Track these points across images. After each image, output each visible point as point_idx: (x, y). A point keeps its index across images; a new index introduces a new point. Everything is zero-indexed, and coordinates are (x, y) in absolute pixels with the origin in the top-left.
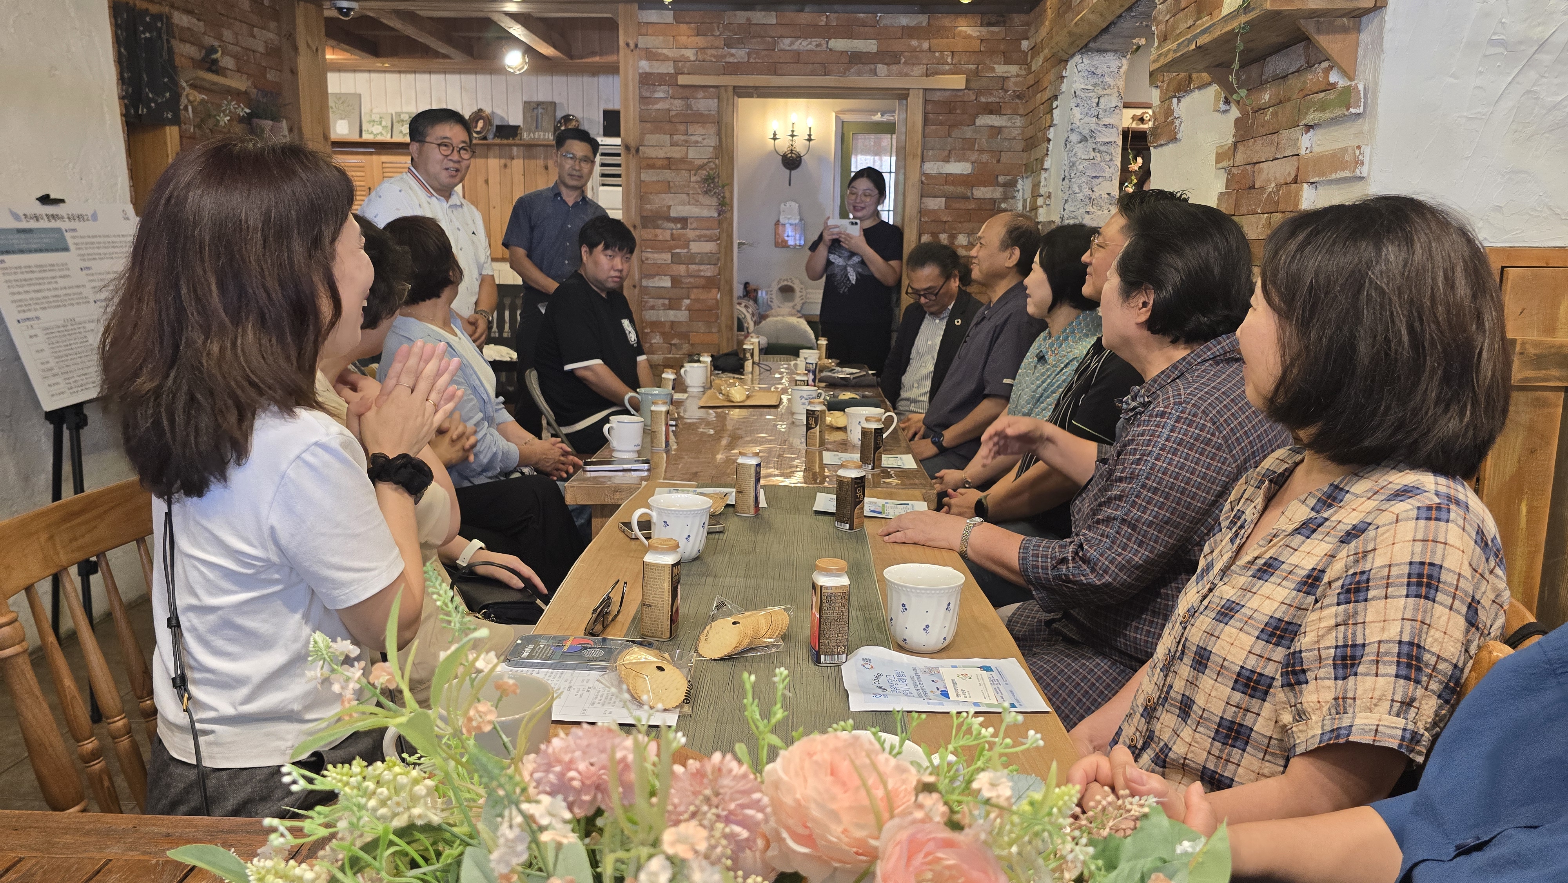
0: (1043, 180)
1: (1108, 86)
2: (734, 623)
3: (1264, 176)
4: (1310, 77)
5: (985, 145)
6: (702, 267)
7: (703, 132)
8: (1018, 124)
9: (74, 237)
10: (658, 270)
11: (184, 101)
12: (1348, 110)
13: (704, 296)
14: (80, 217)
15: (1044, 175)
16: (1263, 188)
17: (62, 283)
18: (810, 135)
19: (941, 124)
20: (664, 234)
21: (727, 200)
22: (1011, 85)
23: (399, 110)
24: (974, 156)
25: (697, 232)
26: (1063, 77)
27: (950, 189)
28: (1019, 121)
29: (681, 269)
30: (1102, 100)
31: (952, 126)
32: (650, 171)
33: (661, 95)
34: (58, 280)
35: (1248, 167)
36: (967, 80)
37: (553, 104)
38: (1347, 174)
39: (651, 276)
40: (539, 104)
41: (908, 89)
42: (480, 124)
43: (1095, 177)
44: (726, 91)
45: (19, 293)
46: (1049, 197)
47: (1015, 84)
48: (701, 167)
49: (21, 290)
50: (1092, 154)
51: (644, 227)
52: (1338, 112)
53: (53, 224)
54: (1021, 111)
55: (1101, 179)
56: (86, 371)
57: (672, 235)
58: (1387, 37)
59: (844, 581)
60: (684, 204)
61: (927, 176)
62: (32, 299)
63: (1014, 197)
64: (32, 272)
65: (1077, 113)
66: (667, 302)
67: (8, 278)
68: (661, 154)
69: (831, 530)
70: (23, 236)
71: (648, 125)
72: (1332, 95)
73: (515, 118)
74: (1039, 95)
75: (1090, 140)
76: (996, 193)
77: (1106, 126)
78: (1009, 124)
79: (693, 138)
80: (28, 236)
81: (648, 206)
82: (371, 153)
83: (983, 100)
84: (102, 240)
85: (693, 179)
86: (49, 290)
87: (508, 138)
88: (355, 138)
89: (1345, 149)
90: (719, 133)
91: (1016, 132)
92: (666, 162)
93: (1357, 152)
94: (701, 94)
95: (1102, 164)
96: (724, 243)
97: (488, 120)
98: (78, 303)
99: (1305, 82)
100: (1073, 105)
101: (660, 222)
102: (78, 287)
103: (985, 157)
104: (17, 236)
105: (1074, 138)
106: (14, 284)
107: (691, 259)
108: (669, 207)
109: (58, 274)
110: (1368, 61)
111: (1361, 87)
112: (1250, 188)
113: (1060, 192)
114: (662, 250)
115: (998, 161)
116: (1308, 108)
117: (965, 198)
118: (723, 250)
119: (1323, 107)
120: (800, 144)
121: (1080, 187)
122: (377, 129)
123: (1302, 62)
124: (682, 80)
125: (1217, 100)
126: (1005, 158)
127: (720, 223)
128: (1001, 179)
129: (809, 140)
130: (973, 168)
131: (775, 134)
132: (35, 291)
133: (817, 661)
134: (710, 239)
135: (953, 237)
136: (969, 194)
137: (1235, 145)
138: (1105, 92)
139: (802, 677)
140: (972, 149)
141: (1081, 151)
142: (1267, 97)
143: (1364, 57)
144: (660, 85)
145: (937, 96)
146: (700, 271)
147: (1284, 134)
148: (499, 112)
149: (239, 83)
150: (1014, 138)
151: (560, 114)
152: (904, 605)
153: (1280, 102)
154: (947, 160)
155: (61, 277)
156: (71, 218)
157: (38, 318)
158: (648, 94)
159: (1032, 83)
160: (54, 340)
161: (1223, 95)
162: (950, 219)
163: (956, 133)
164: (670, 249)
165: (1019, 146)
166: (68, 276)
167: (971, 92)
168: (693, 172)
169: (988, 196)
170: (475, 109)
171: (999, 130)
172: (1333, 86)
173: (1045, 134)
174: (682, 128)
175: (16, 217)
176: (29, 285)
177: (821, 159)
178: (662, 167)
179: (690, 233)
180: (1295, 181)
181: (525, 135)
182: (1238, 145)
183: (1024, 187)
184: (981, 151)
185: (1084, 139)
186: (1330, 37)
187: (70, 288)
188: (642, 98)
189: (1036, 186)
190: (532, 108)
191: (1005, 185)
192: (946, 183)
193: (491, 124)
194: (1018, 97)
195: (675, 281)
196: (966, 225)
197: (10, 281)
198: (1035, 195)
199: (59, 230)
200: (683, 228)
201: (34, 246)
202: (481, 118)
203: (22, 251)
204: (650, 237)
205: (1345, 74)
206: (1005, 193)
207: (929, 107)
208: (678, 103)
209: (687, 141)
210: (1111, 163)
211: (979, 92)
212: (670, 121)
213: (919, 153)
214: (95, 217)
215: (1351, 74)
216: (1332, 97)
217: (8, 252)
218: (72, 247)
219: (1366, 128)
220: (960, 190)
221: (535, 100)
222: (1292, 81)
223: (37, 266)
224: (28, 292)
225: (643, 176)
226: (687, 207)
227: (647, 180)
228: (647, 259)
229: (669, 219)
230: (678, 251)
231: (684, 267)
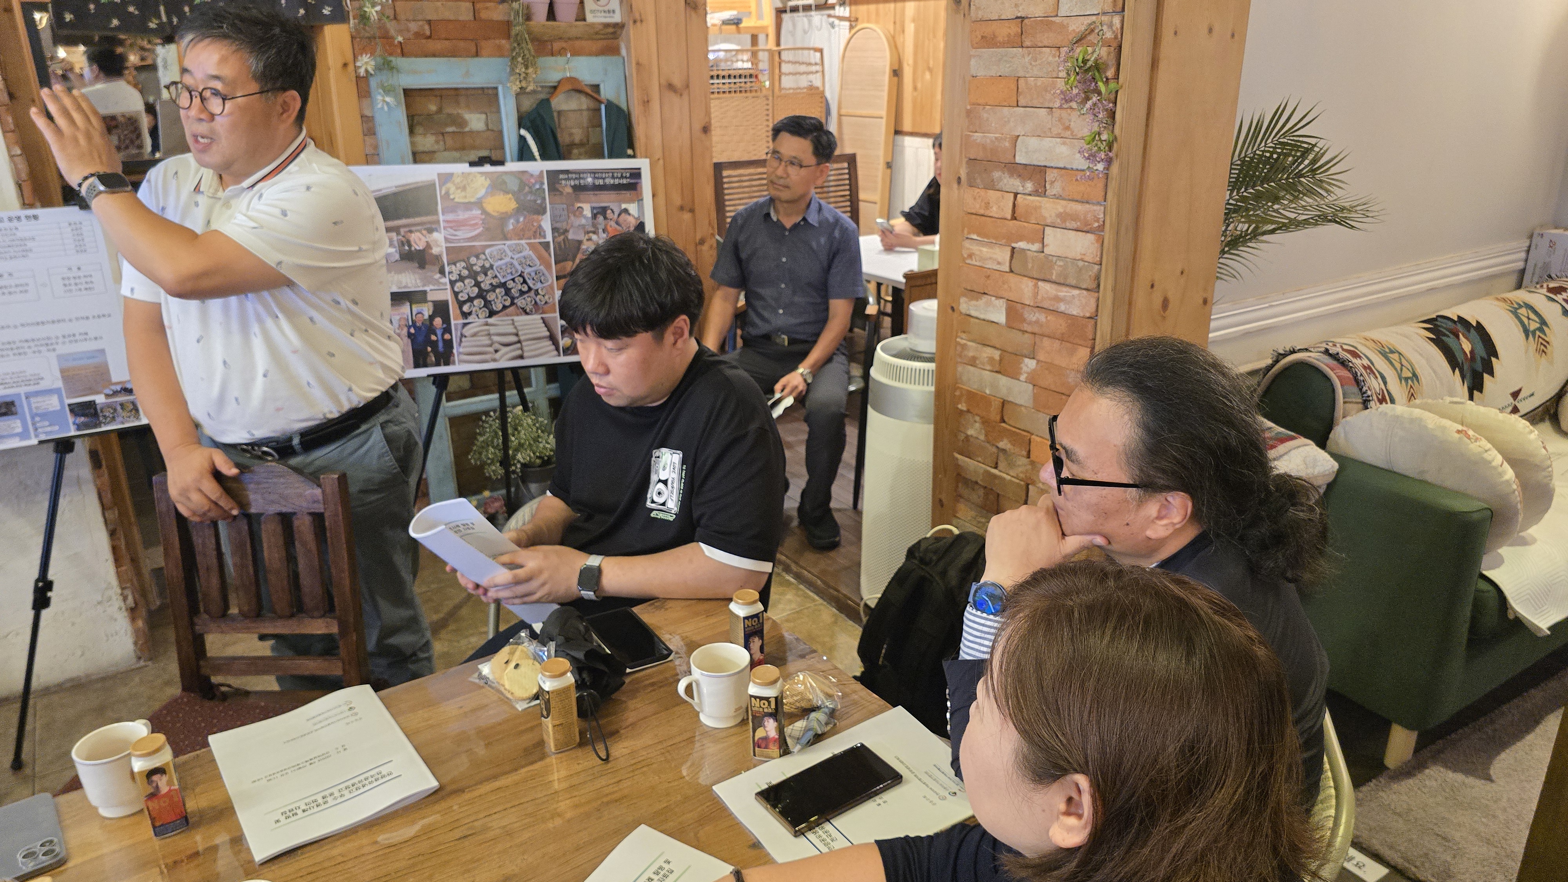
6: (1064, 292)
10: (988, 284)
20: (1002, 199)
25: (1061, 206)
29: (1025, 289)
32: (987, 52)
39: (975, 295)
48: (1080, 38)
51: (973, 182)
57: (1015, 206)
60: (1040, 134)
66: (997, 354)
68: (1008, 9)
81: (980, 136)
85: (1062, 70)
92: (1015, 29)
101: (996, 174)
107: (1046, 269)
108: (1013, 140)
114: (994, 238)
127: (1106, 188)
134: (1082, 226)
146: (1058, 299)
164: (1010, 238)
178: (1008, 43)
179: (1049, 208)
195: (1015, 314)
200: (1035, 193)
204: (977, 207)
225: (974, 66)
226: (1047, 143)
227: (981, 73)
228: (970, 256)
229: (1014, 168)
230: (1022, 245)
231: (1030, 283)
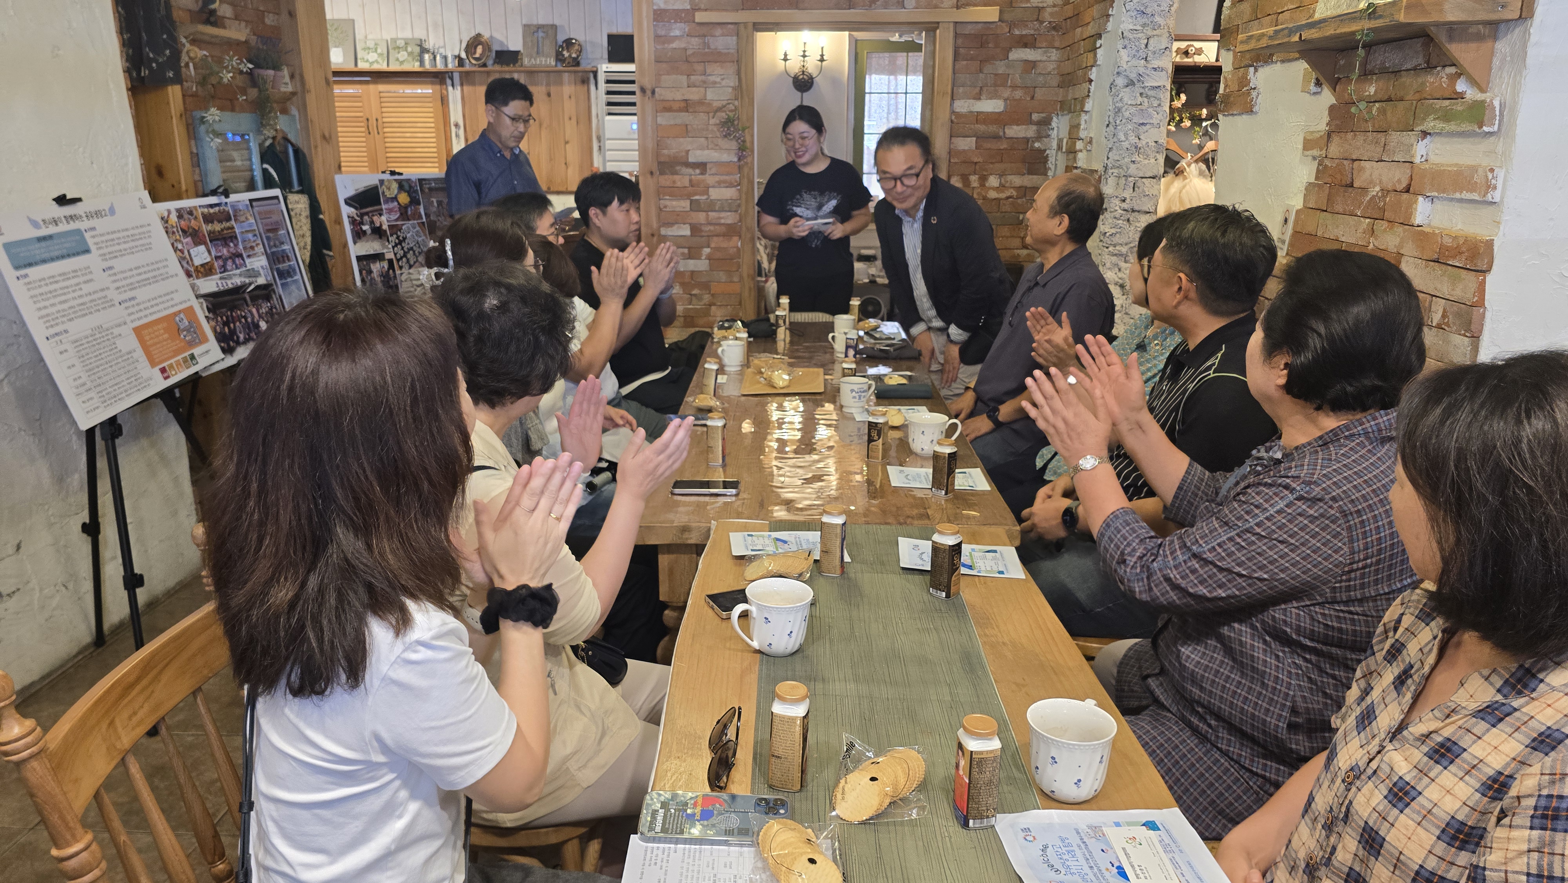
0: (1083, 122)
1: (1156, 26)
2: (873, 779)
3: (1366, 175)
4: (1430, 79)
5: (1018, 81)
6: (723, 214)
7: (722, 71)
8: (1053, 58)
9: (93, 237)
10: (676, 219)
11: (184, 58)
12: (1480, 127)
13: (724, 245)
14: (98, 214)
15: (1084, 117)
16: (1364, 190)
17: (87, 288)
18: (822, 56)
19: (972, 59)
20: (683, 179)
21: (748, 144)
22: (1047, 16)
23: (394, 36)
24: (1007, 93)
25: (717, 178)
26: (1108, 16)
27: (982, 128)
28: (1054, 55)
29: (701, 217)
30: (1151, 41)
31: (983, 61)
32: (667, 114)
33: (677, 33)
34: (82, 286)
35: (1345, 162)
36: (1001, 12)
37: (554, 27)
38: (1475, 196)
39: (670, 224)
40: (539, 27)
41: (938, 23)
42: (479, 50)
43: (1143, 124)
44: (746, 28)
45: (45, 307)
46: (1090, 142)
47: (1051, 14)
48: (719, 109)
49: (47, 303)
50: (1139, 100)
51: (662, 173)
52: (1466, 127)
53: (73, 226)
54: (1057, 44)
55: (1148, 127)
56: (118, 380)
57: (691, 181)
58: (1531, 51)
59: (995, 744)
60: (702, 149)
61: (958, 115)
62: (58, 312)
63: (1048, 136)
64: (56, 282)
65: (1124, 54)
66: (686, 251)
67: (33, 292)
68: (678, 96)
69: (926, 597)
70: (43, 244)
71: (664, 65)
72: (1459, 107)
73: (515, 43)
74: (1079, 30)
75: (1138, 85)
76: (1029, 131)
77: (1155, 69)
78: (1045, 58)
79: (712, 78)
80: (48, 243)
81: (665, 152)
82: (367, 82)
83: (1017, 32)
84: (121, 235)
85: (712, 121)
86: (74, 298)
87: (508, 65)
88: (350, 67)
89: (1474, 169)
90: (739, 73)
91: (1051, 67)
92: (683, 104)
93: (1490, 176)
94: (718, 31)
95: (1150, 110)
96: (744, 189)
97: (487, 47)
98: (104, 308)
99: (1423, 84)
100: (1120, 47)
101: (678, 168)
102: (102, 290)
103: (1018, 94)
104: (37, 245)
105: (1120, 81)
106: (40, 298)
107: (711, 206)
108: (687, 152)
109: (81, 279)
110: (1505, 74)
111: (1496, 103)
112: (1347, 186)
113: (1103, 139)
114: (681, 197)
115: (1032, 98)
116: (1427, 115)
117: (996, 137)
118: (744, 196)
119: (1447, 117)
120: (812, 65)
121: (1126, 135)
122: (373, 57)
123: (1420, 60)
124: (700, 17)
125: (1306, 81)
126: (1039, 94)
127: (740, 168)
128: (1035, 117)
129: (822, 60)
130: (1006, 107)
131: (786, 55)
132: (61, 303)
133: (965, 825)
134: (730, 185)
135: (983, 179)
136: (1001, 134)
137: (1329, 135)
138: (1155, 33)
139: (953, 849)
140: (1004, 85)
141: (1127, 96)
142: (1372, 90)
143: (1500, 69)
144: (676, 22)
145: (968, 30)
146: (720, 218)
147: (1395, 137)
148: (498, 36)
149: (238, 32)
150: (1049, 73)
151: (561, 38)
152: (1053, 758)
153: (1389, 100)
154: (978, 98)
155: (85, 282)
156: (89, 216)
157: (66, 331)
158: (663, 33)
159: (1070, 14)
160: (83, 352)
161: (1314, 76)
162: (980, 160)
163: (988, 68)
164: (688, 196)
165: (1055, 83)
166: (91, 280)
167: (1004, 25)
168: (711, 115)
169: (1021, 135)
170: (473, 34)
171: (1031, 65)
172: (1461, 96)
173: (1086, 74)
174: (699, 67)
175: (35, 224)
176: (55, 297)
177: (835, 81)
178: (680, 110)
179: (710, 179)
180: (1407, 190)
181: (526, 61)
182: (1333, 135)
183: (1060, 126)
184: (1014, 87)
185: (1131, 83)
186: (1463, 46)
187: (94, 292)
188: (657, 37)
189: (1074, 128)
190: (531, 31)
191: (1039, 123)
192: (977, 122)
193: (490, 50)
194: (1054, 28)
195: (695, 229)
196: (998, 166)
197: (35, 296)
198: (1073, 137)
199: (78, 232)
200: (702, 174)
201: (56, 253)
202: (480, 43)
203: (44, 261)
204: (668, 184)
205: (1473, 82)
206: (1038, 131)
207: (960, 41)
208: (695, 41)
209: (704, 82)
210: (1158, 109)
211: (1012, 25)
212: (687, 61)
213: (950, 91)
214: (112, 211)
215: (1484, 86)
216: (1459, 108)
217: (30, 265)
218: (93, 248)
219: (1500, 149)
220: (993, 129)
221: (535, 23)
222: (1406, 80)
223: (60, 275)
224: (53, 305)
225: (660, 120)
226: (706, 152)
227: (664, 123)
228: (665, 207)
229: (688, 165)
230: (697, 197)
231: (704, 214)
